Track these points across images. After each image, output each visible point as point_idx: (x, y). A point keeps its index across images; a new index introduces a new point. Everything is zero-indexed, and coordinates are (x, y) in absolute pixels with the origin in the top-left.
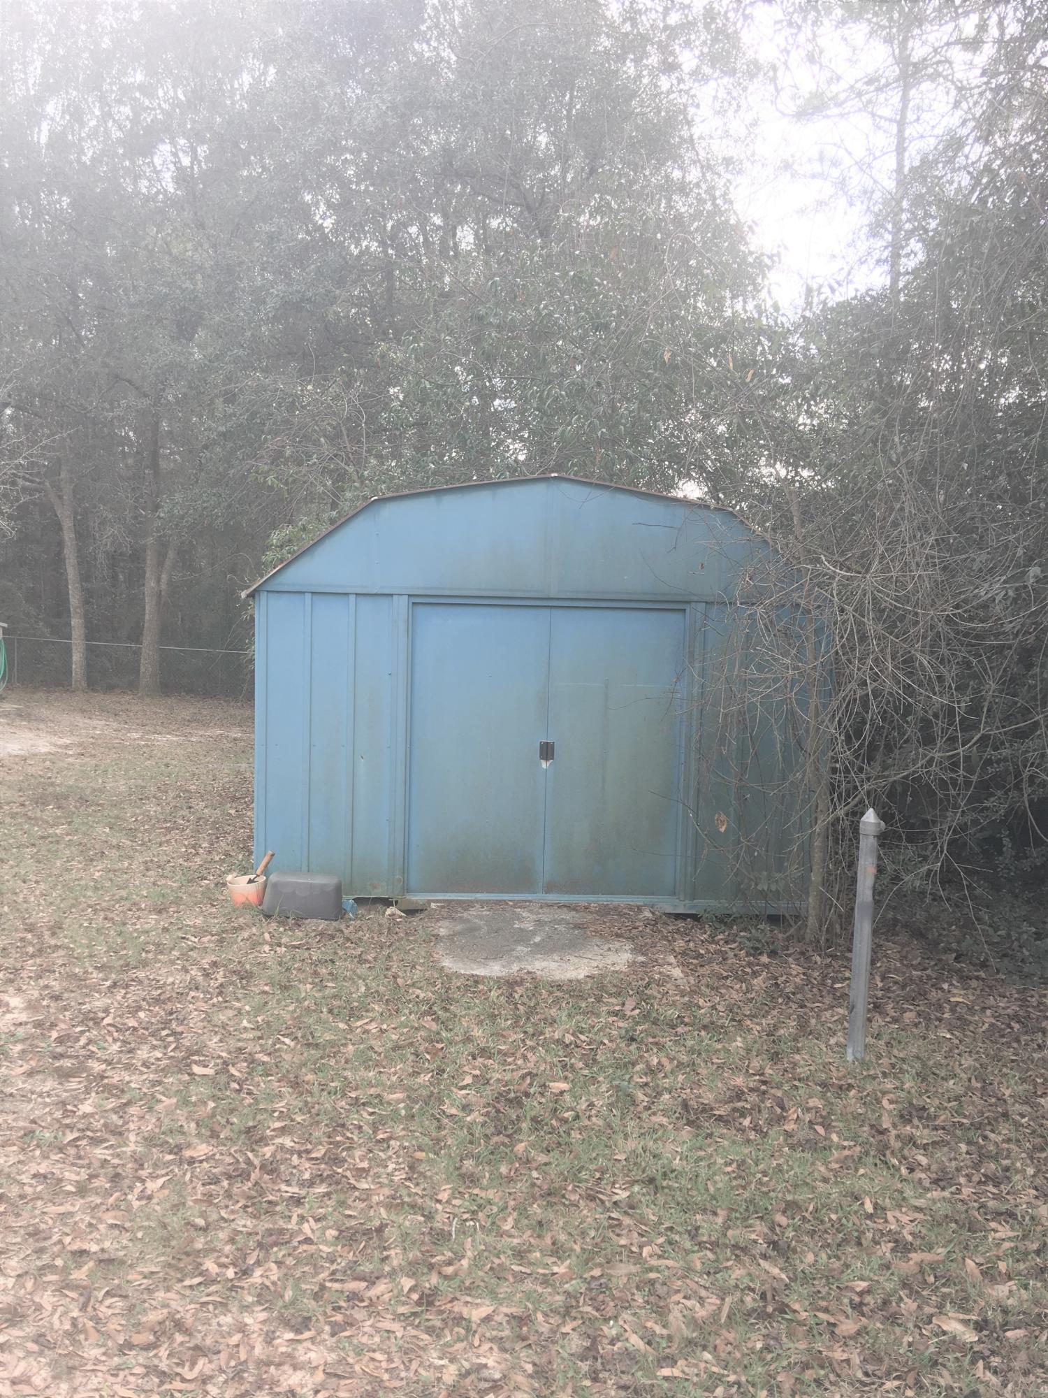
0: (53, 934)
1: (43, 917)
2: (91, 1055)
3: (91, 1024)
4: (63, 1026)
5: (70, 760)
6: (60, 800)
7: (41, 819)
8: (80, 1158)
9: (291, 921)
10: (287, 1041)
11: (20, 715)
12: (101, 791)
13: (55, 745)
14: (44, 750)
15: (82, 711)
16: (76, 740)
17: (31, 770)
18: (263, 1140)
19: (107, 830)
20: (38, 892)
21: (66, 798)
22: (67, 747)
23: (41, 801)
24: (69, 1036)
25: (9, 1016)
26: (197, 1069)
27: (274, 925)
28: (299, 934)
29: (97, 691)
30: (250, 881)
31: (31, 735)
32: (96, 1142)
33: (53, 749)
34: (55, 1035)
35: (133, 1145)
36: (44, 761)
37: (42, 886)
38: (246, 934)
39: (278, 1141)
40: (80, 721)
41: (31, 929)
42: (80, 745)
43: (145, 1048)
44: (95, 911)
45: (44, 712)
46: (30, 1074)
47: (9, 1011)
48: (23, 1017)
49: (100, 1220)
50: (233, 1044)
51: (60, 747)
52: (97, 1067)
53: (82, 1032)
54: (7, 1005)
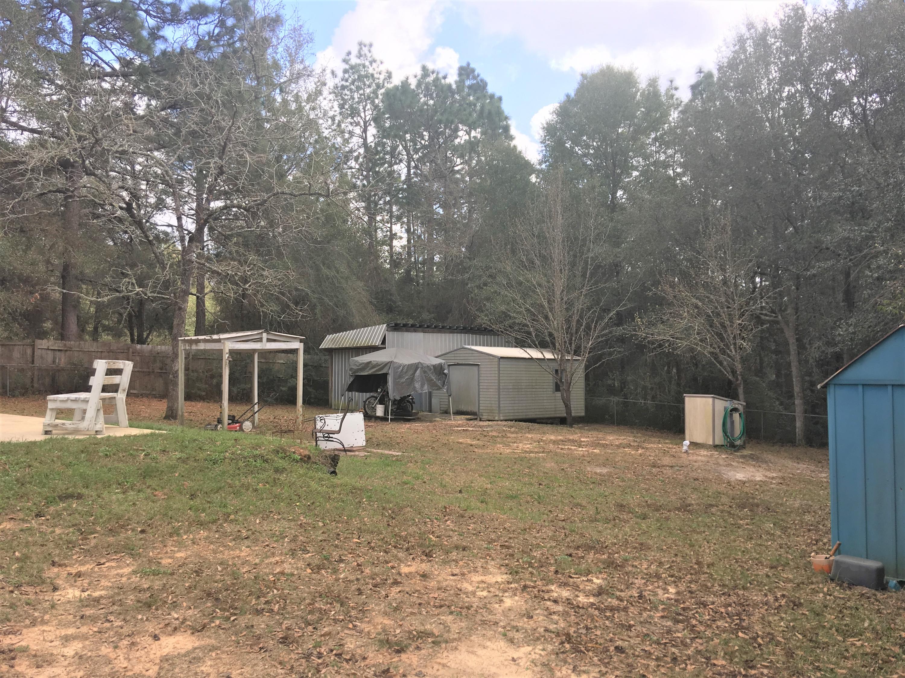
0: (708, 567)
1: (708, 559)
2: (695, 618)
3: (702, 606)
4: (688, 604)
5: (773, 486)
6: (753, 507)
7: (737, 515)
8: (665, 649)
9: (845, 585)
10: (799, 636)
11: (752, 457)
12: (782, 505)
13: (766, 476)
14: (758, 479)
15: (798, 458)
16: (780, 474)
17: (745, 490)
18: (753, 667)
19: (772, 525)
20: (712, 548)
21: (758, 506)
22: (773, 478)
23: (742, 506)
24: (689, 608)
25: (666, 595)
26: (740, 634)
27: (834, 585)
28: (848, 592)
29: (813, 447)
30: (826, 558)
31: (754, 470)
32: (673, 646)
33: (765, 479)
34: (682, 606)
35: (690, 652)
36: (755, 485)
37: (717, 546)
38: (813, 587)
39: (761, 670)
40: (790, 463)
41: (698, 563)
42: (783, 478)
43: (722, 621)
44: (737, 562)
45: (769, 457)
46: (662, 617)
47: (667, 593)
48: (672, 597)
49: (659, 670)
50: (768, 630)
51: (769, 478)
52: (694, 622)
53: (696, 608)
54: (668, 590)
